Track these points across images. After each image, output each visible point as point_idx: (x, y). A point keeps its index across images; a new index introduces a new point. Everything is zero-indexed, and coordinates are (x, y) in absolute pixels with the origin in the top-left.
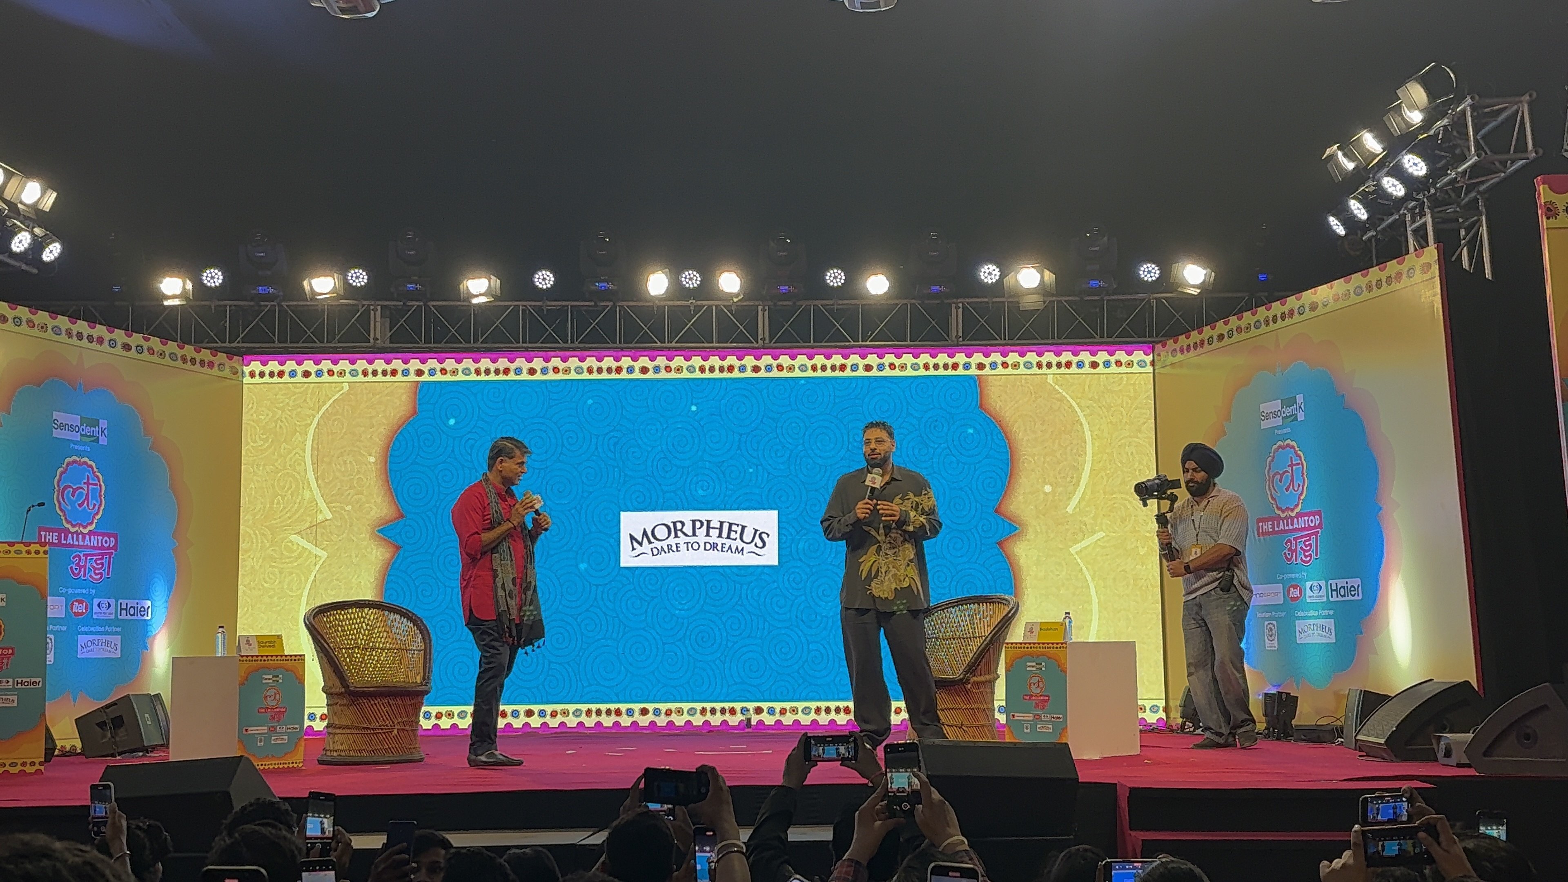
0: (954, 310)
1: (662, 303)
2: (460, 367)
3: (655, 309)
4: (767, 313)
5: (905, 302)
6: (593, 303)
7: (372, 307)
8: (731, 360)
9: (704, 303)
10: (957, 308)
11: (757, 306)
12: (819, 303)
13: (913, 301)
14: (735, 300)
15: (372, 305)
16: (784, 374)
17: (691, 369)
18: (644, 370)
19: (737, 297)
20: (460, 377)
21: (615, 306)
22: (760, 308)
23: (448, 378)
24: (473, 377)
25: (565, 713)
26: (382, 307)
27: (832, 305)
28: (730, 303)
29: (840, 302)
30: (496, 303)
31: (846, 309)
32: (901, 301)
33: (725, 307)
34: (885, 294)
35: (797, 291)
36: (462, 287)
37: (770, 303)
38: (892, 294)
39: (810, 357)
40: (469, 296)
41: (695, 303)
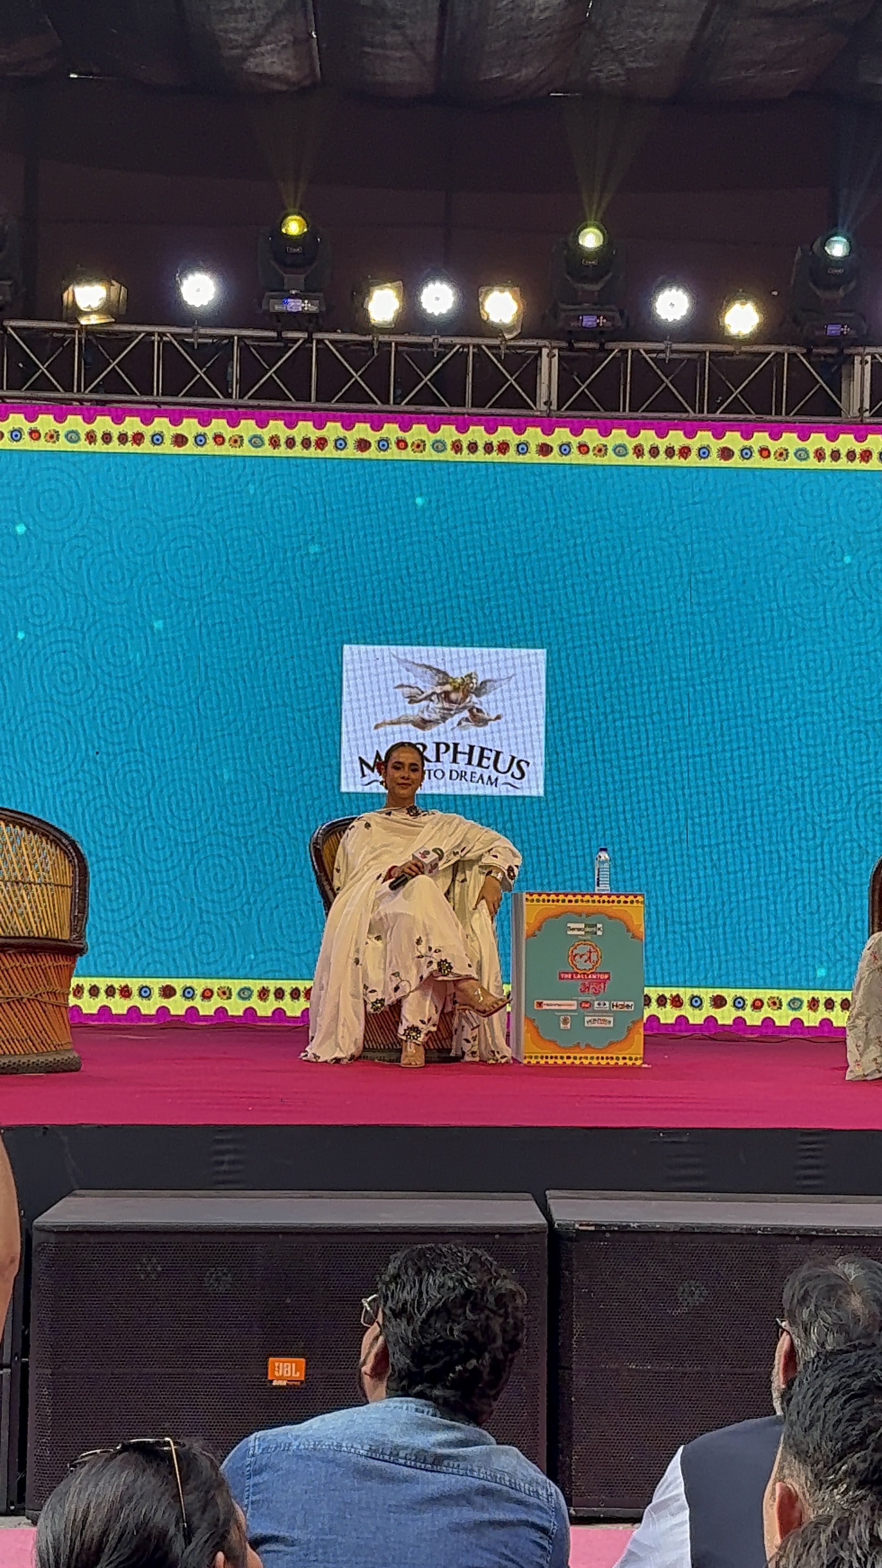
0: (857, 366)
1: (388, 337)
2: (62, 429)
3: (375, 347)
4: (555, 360)
5: (780, 349)
6: (273, 334)
8: (505, 433)
9: (456, 339)
10: (863, 362)
11: (541, 348)
12: (641, 346)
13: (793, 349)
14: (507, 336)
16: (590, 459)
17: (438, 446)
18: (363, 445)
19: (510, 332)
20: (62, 445)
21: (309, 340)
22: (545, 351)
23: (42, 445)
24: (83, 446)
25: (226, 993)
27: (662, 351)
28: (497, 342)
29: (675, 346)
30: (117, 328)
31: (682, 360)
32: (774, 349)
33: (489, 347)
34: (752, 334)
35: (609, 324)
36: (67, 297)
37: (564, 344)
38: (761, 336)
39: (633, 433)
40: (76, 312)
41: (441, 340)
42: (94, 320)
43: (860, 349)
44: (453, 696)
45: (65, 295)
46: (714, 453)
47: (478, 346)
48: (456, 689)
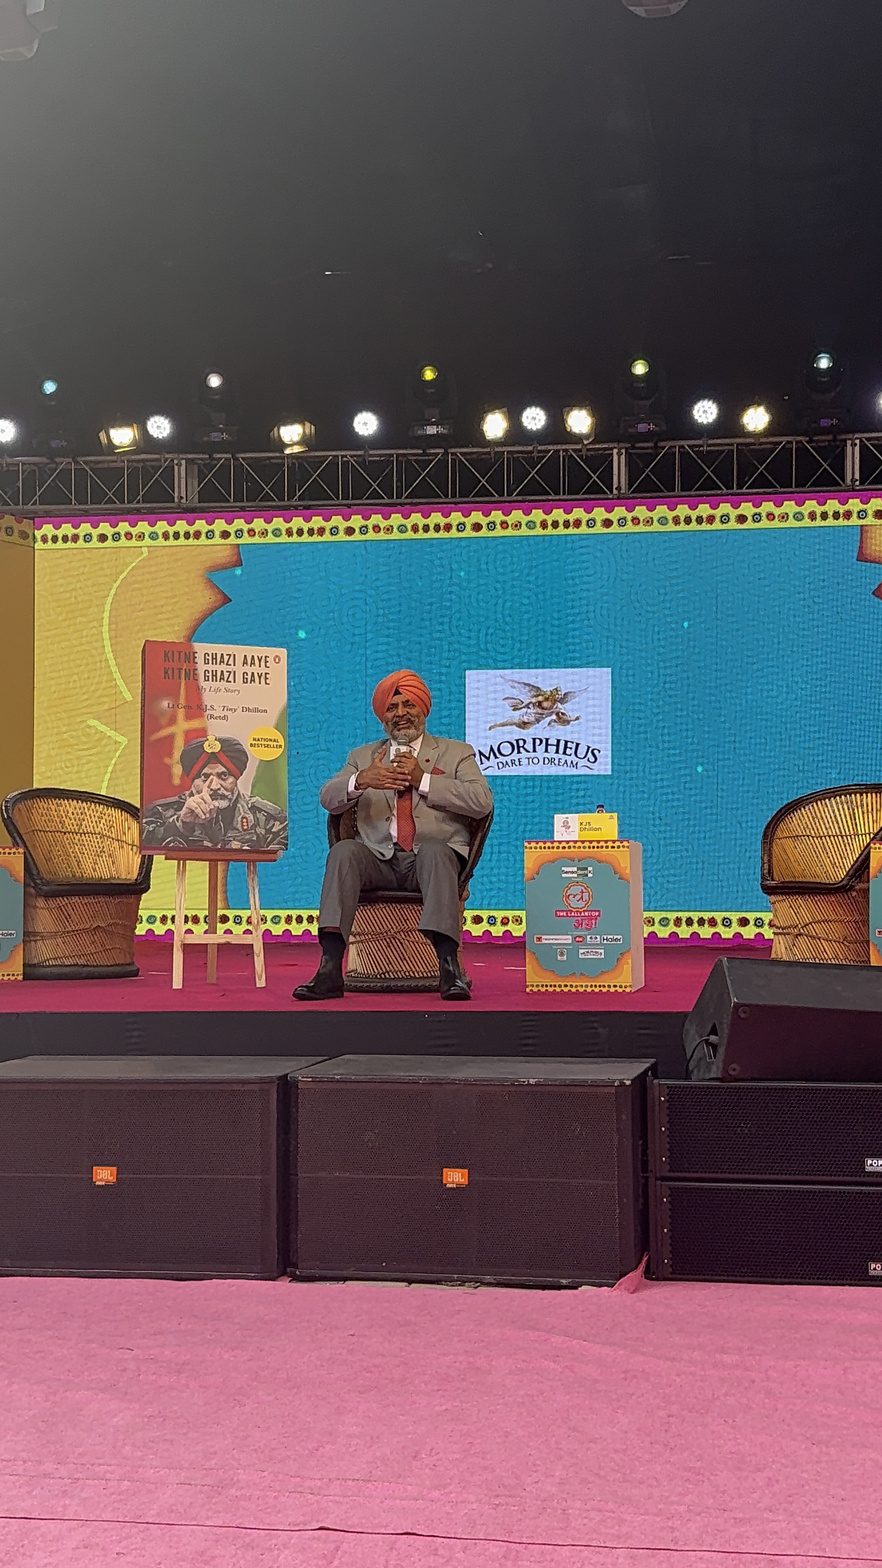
0: (849, 448)
1: (500, 449)
2: (270, 527)
3: (492, 455)
4: (623, 457)
5: (788, 439)
6: (421, 451)
7: (176, 462)
8: (578, 513)
9: (550, 447)
10: (853, 445)
11: (611, 449)
12: (685, 443)
13: (799, 438)
14: (586, 442)
15: (177, 459)
16: (641, 528)
18: (477, 527)
19: (588, 439)
20: (271, 539)
21: (446, 453)
22: (615, 451)
23: (257, 540)
24: (284, 538)
26: (187, 460)
27: (702, 446)
28: (579, 447)
29: (710, 442)
30: (312, 454)
31: (723, 451)
32: (785, 439)
33: (575, 450)
34: (765, 429)
35: (657, 429)
36: (274, 434)
37: (627, 445)
38: (772, 430)
39: (672, 508)
40: (283, 446)
41: (539, 448)
42: (297, 449)
43: (850, 436)
44: (545, 704)
45: (272, 434)
48: (547, 699)
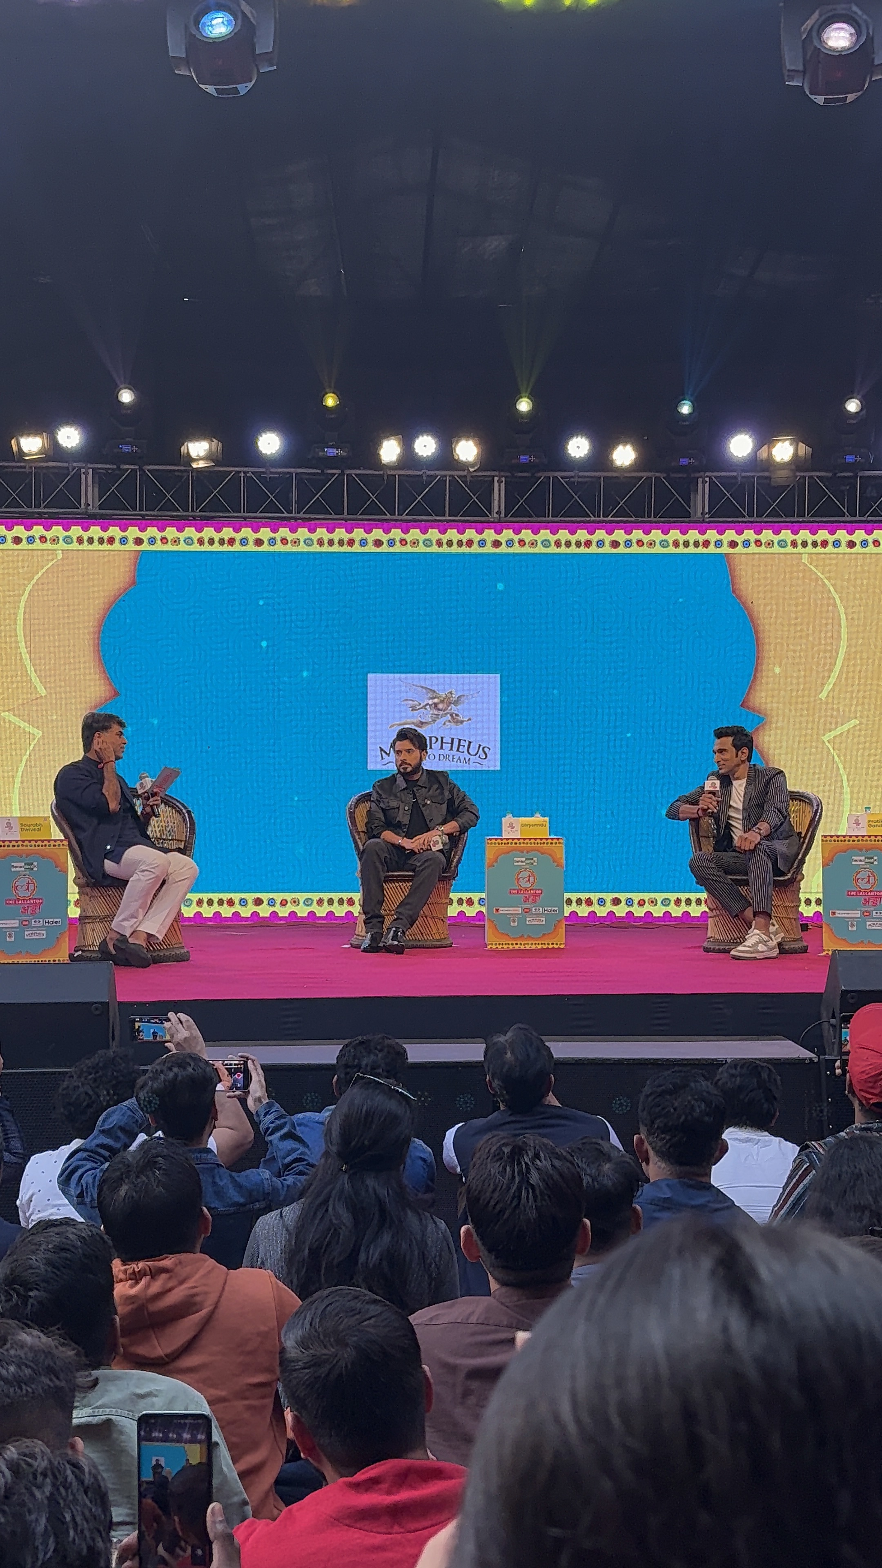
0: (700, 485)
1: (392, 472)
2: (182, 536)
3: (385, 478)
4: (503, 485)
5: (649, 474)
6: (319, 471)
7: (83, 470)
8: (470, 534)
9: (437, 472)
10: (704, 482)
11: (493, 477)
12: (559, 474)
13: (658, 474)
14: (471, 470)
15: (83, 468)
16: (526, 549)
17: (427, 542)
18: (378, 543)
19: (472, 467)
20: (182, 547)
21: (342, 474)
22: (496, 479)
23: (169, 547)
24: (196, 547)
25: (295, 902)
26: (93, 469)
27: (572, 477)
28: (465, 473)
29: (581, 474)
30: (216, 469)
31: (586, 482)
32: (645, 475)
33: (459, 477)
34: (631, 465)
35: (537, 461)
36: (183, 449)
37: (508, 474)
38: (637, 466)
39: (554, 532)
40: (190, 459)
41: (428, 473)
42: (202, 464)
43: (702, 474)
44: (440, 706)
45: (182, 449)
46: (607, 543)
47: (453, 476)
48: (442, 702)
